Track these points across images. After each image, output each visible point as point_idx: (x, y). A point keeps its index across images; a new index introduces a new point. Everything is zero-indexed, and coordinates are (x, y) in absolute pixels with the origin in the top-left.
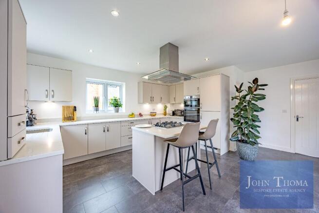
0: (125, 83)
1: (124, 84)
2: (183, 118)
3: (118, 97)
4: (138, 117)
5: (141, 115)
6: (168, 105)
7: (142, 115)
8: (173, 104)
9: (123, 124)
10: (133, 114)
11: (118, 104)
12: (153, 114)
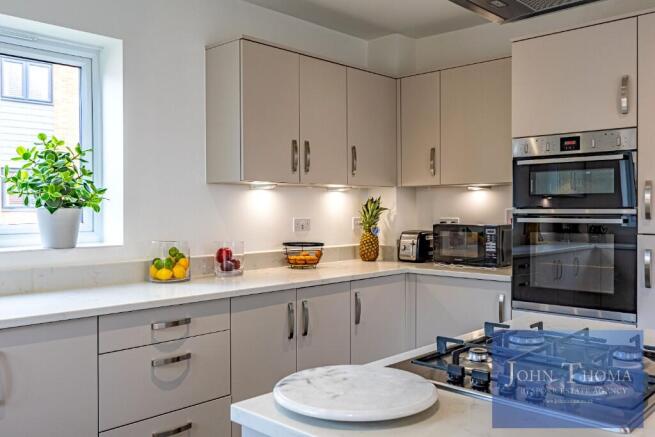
0: (119, 43)
1: (115, 47)
2: (505, 276)
3: (69, 139)
4: (208, 274)
5: (226, 262)
6: (390, 199)
7: (236, 265)
8: (414, 189)
9: (111, 338)
10: (175, 257)
11: (67, 190)
12: (300, 254)
